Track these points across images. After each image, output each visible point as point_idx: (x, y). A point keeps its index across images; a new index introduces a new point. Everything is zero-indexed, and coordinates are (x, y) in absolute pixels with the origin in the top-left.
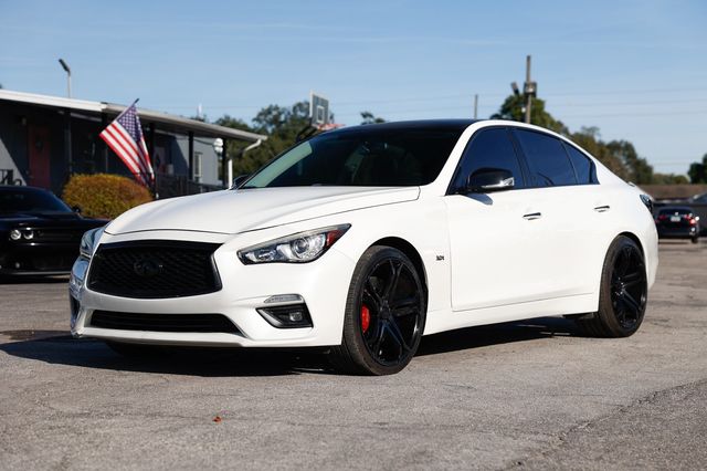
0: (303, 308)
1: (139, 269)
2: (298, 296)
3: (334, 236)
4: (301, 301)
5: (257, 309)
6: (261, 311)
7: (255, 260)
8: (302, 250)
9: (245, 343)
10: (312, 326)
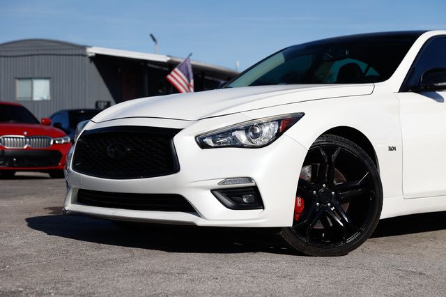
0: (255, 190)
1: (111, 152)
2: (250, 179)
3: (286, 123)
4: (253, 184)
5: (212, 191)
6: (216, 192)
7: (212, 145)
8: (256, 136)
9: (200, 222)
10: (263, 208)
